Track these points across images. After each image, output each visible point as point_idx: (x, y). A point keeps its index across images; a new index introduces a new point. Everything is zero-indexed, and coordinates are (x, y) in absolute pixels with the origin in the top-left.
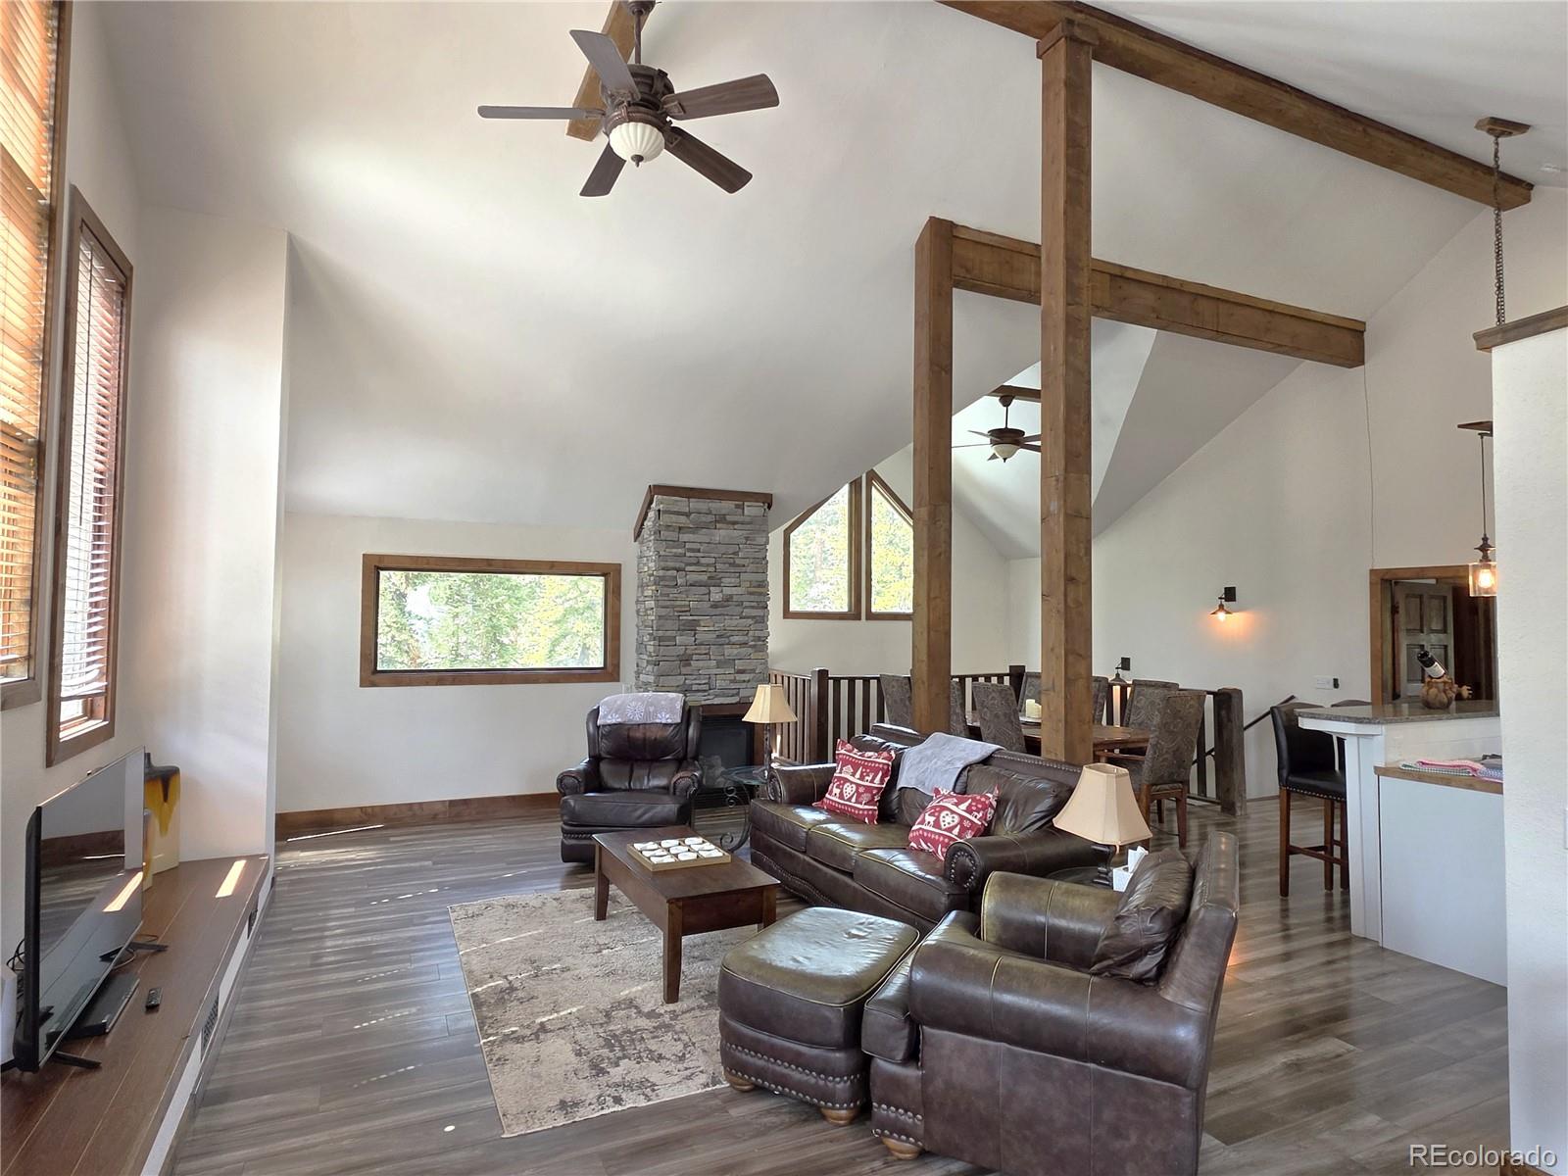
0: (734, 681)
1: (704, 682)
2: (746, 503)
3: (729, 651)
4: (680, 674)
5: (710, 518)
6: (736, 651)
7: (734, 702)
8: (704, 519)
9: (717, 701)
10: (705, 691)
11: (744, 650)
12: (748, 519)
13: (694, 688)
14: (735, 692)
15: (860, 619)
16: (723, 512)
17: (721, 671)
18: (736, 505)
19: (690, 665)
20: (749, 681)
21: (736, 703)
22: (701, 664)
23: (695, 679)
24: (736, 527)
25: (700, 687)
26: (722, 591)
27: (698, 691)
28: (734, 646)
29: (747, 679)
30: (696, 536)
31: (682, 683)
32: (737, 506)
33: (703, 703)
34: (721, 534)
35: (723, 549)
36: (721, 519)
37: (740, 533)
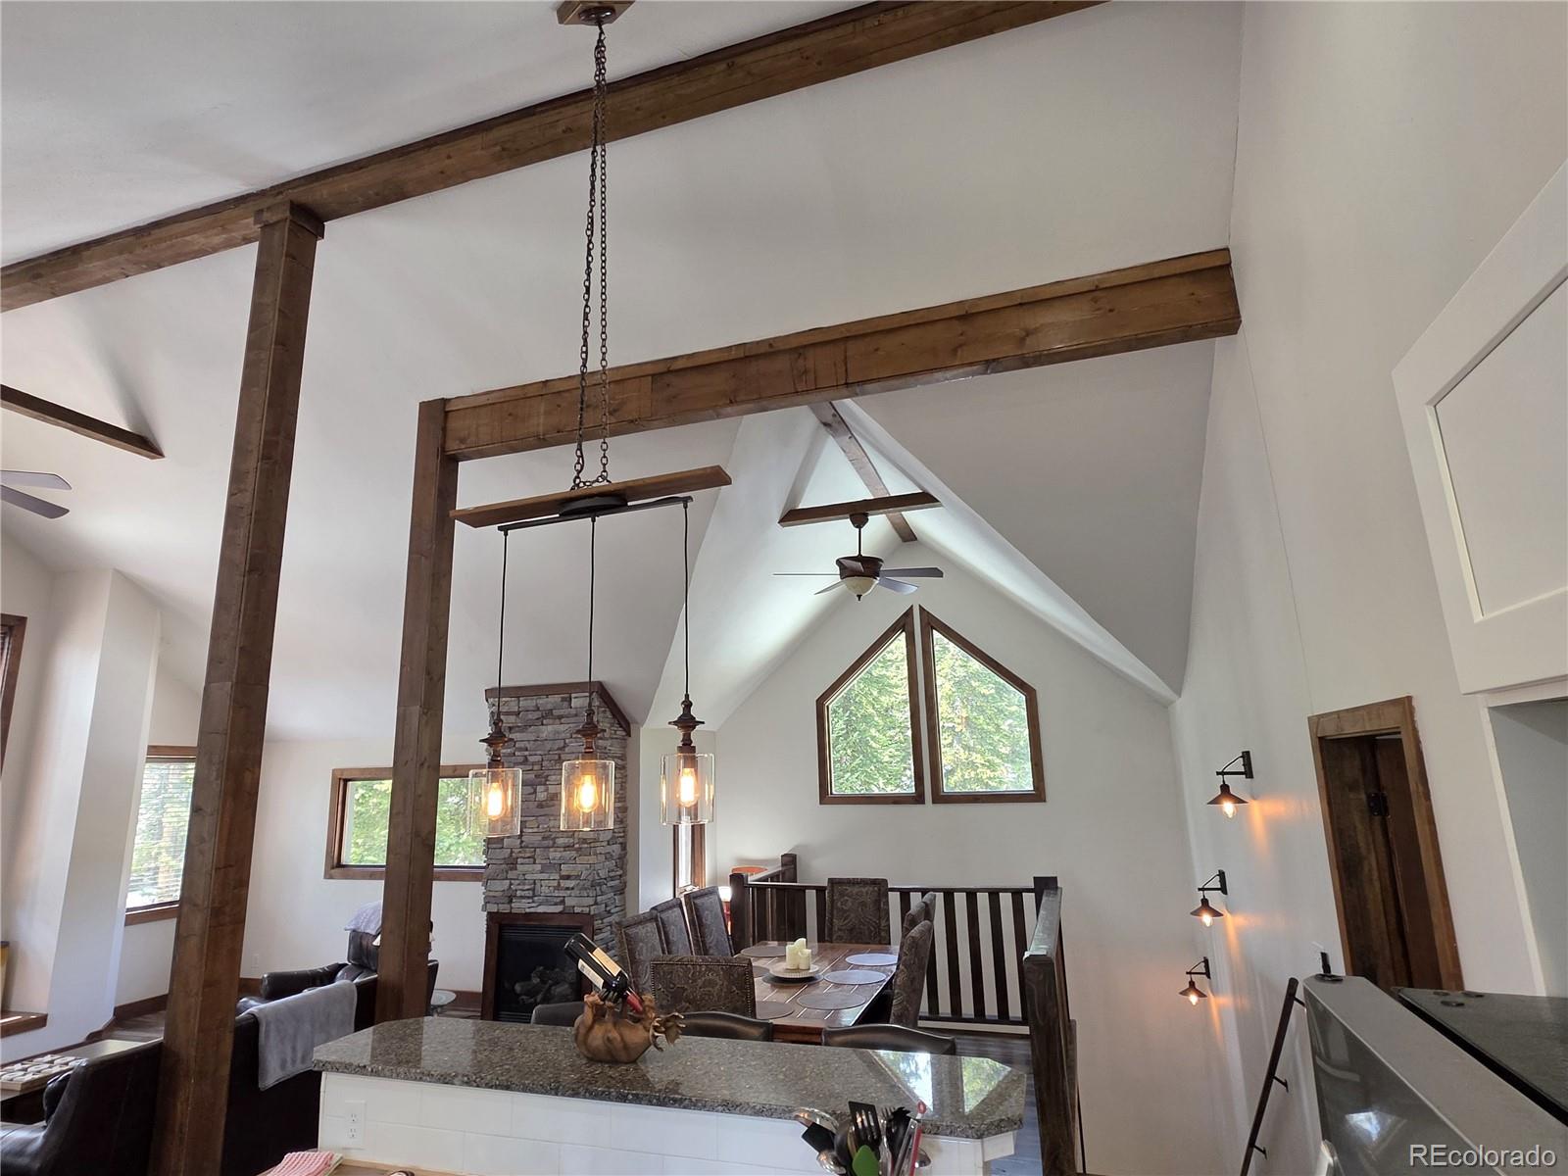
0: (558, 887)
1: (527, 887)
2: (573, 695)
3: (554, 854)
4: (507, 879)
5: (537, 715)
6: (558, 855)
7: (557, 911)
8: (530, 716)
9: (541, 909)
10: (529, 898)
11: (567, 854)
12: (573, 712)
13: (519, 893)
14: (558, 900)
15: (923, 802)
16: (549, 707)
17: (545, 876)
18: (562, 698)
19: (516, 869)
20: (573, 889)
21: (560, 913)
22: (526, 868)
23: (519, 884)
24: (563, 720)
25: (523, 893)
26: (547, 790)
27: (522, 897)
28: (559, 849)
29: (571, 886)
30: (522, 734)
31: (506, 887)
32: (563, 700)
33: (528, 910)
34: (548, 730)
35: (548, 746)
36: (548, 714)
37: (567, 726)
